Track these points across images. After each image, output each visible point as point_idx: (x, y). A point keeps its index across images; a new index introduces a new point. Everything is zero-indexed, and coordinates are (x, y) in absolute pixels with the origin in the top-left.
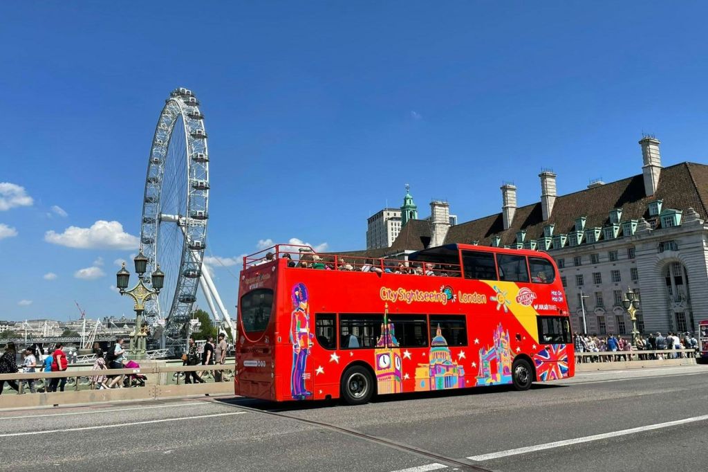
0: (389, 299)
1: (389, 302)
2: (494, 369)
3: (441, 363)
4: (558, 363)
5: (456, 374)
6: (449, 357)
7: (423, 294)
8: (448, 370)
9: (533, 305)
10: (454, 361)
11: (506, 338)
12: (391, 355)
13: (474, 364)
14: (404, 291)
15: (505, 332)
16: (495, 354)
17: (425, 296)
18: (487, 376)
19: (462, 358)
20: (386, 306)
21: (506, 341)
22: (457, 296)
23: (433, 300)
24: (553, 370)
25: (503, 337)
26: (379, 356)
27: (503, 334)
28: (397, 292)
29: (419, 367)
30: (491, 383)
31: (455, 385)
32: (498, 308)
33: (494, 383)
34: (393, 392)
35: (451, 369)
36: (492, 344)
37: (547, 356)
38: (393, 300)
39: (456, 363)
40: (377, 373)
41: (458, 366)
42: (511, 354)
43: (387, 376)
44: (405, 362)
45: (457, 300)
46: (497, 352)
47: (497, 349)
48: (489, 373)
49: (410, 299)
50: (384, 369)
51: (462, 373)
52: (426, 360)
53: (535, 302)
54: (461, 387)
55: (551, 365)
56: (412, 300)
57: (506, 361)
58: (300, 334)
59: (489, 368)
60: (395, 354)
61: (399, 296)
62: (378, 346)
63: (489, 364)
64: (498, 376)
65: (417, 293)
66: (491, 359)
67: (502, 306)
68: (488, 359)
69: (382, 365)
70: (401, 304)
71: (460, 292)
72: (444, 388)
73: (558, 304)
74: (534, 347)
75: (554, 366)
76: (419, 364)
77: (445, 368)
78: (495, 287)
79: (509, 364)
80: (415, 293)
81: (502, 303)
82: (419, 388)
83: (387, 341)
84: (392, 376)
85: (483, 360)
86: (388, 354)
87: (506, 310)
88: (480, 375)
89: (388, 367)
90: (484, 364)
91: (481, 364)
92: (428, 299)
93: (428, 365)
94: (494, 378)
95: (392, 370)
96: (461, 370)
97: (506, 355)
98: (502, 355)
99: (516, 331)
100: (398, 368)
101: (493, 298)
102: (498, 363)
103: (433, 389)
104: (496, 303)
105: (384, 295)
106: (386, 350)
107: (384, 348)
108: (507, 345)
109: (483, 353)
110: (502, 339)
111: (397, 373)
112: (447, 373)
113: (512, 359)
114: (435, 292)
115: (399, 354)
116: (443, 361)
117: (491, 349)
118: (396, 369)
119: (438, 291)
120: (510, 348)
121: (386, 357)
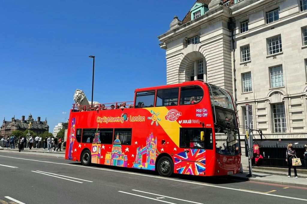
0: (100, 122)
1: (99, 123)
2: (144, 160)
3: (117, 153)
4: (195, 163)
5: (123, 160)
6: (120, 150)
7: (113, 118)
8: (119, 157)
9: (178, 121)
10: (123, 152)
11: (155, 142)
12: (97, 147)
13: (133, 155)
14: (106, 118)
15: (155, 138)
16: (146, 151)
17: (114, 119)
18: (139, 163)
19: (127, 151)
20: (98, 125)
21: (154, 144)
22: (129, 119)
23: (118, 121)
24: (190, 167)
25: (153, 141)
26: (93, 147)
27: (153, 139)
28: (103, 118)
29: (107, 153)
30: (141, 168)
31: (122, 165)
32: (152, 124)
33: (143, 167)
34: (96, 163)
35: (121, 157)
36: (145, 145)
37: (185, 157)
38: (101, 122)
39: (124, 154)
40: (92, 154)
41: (124, 155)
42: (157, 152)
43: (95, 156)
44: (102, 150)
45: (129, 120)
46: (148, 150)
47: (148, 148)
48: (141, 162)
49: (107, 121)
50: (94, 152)
51: (126, 159)
52: (110, 151)
53: (180, 119)
54: (125, 167)
55: (188, 163)
56: (108, 122)
57: (153, 156)
58: (72, 136)
59: (141, 159)
60: (99, 147)
61: (103, 120)
62: (93, 142)
63: (142, 156)
64: (146, 164)
65: (111, 118)
66: (143, 154)
67: (155, 122)
68: (141, 153)
69: (94, 151)
70: (104, 124)
71: (131, 116)
72: (116, 165)
73: (201, 119)
74: (175, 149)
75: (191, 165)
76: (107, 152)
77: (118, 156)
78: (151, 111)
79: (154, 158)
80: (110, 118)
81: (155, 121)
82: (107, 163)
83: (96, 141)
84: (97, 156)
85: (138, 154)
86: (96, 146)
87: (157, 124)
88: (136, 162)
89: (96, 152)
90: (139, 156)
91: (137, 156)
92: (115, 121)
93: (111, 153)
94: (144, 165)
95: (97, 153)
96: (125, 158)
97: (153, 152)
98: (151, 152)
99: (163, 138)
100: (99, 153)
101: (149, 118)
102: (147, 157)
103: (112, 165)
104: (151, 121)
105: (98, 120)
106: (96, 144)
107: (95, 143)
108: (155, 146)
109: (139, 150)
110: (152, 143)
111: (98, 155)
112: (119, 158)
113: (157, 155)
114: (119, 117)
115: (100, 147)
116: (117, 152)
117: (144, 148)
118: (98, 153)
119: (120, 116)
120: (156, 148)
121: (96, 147)
